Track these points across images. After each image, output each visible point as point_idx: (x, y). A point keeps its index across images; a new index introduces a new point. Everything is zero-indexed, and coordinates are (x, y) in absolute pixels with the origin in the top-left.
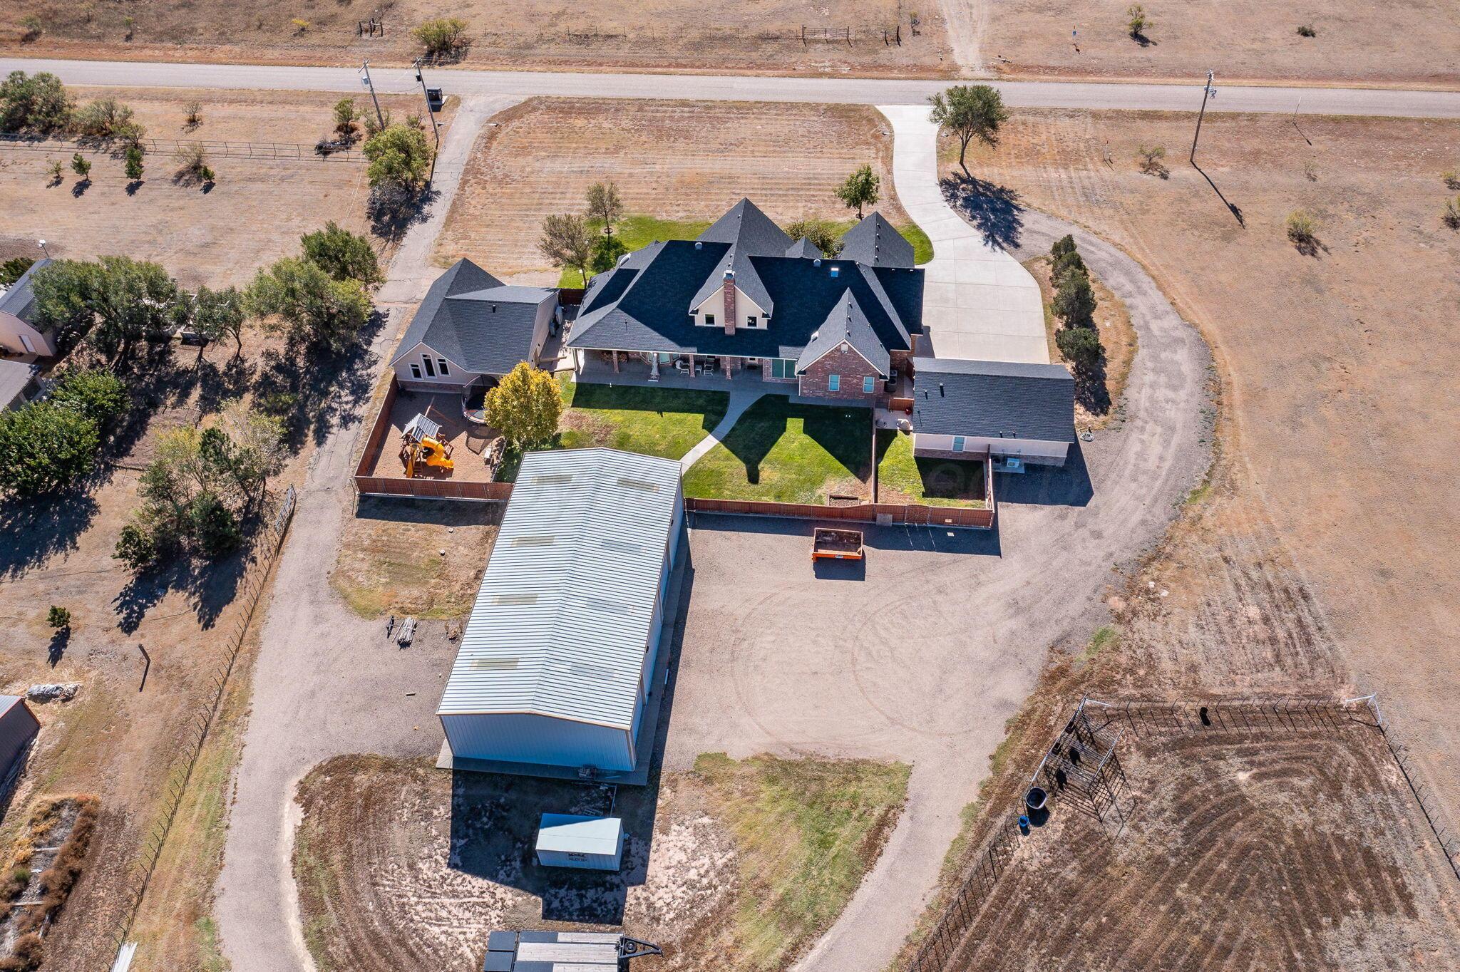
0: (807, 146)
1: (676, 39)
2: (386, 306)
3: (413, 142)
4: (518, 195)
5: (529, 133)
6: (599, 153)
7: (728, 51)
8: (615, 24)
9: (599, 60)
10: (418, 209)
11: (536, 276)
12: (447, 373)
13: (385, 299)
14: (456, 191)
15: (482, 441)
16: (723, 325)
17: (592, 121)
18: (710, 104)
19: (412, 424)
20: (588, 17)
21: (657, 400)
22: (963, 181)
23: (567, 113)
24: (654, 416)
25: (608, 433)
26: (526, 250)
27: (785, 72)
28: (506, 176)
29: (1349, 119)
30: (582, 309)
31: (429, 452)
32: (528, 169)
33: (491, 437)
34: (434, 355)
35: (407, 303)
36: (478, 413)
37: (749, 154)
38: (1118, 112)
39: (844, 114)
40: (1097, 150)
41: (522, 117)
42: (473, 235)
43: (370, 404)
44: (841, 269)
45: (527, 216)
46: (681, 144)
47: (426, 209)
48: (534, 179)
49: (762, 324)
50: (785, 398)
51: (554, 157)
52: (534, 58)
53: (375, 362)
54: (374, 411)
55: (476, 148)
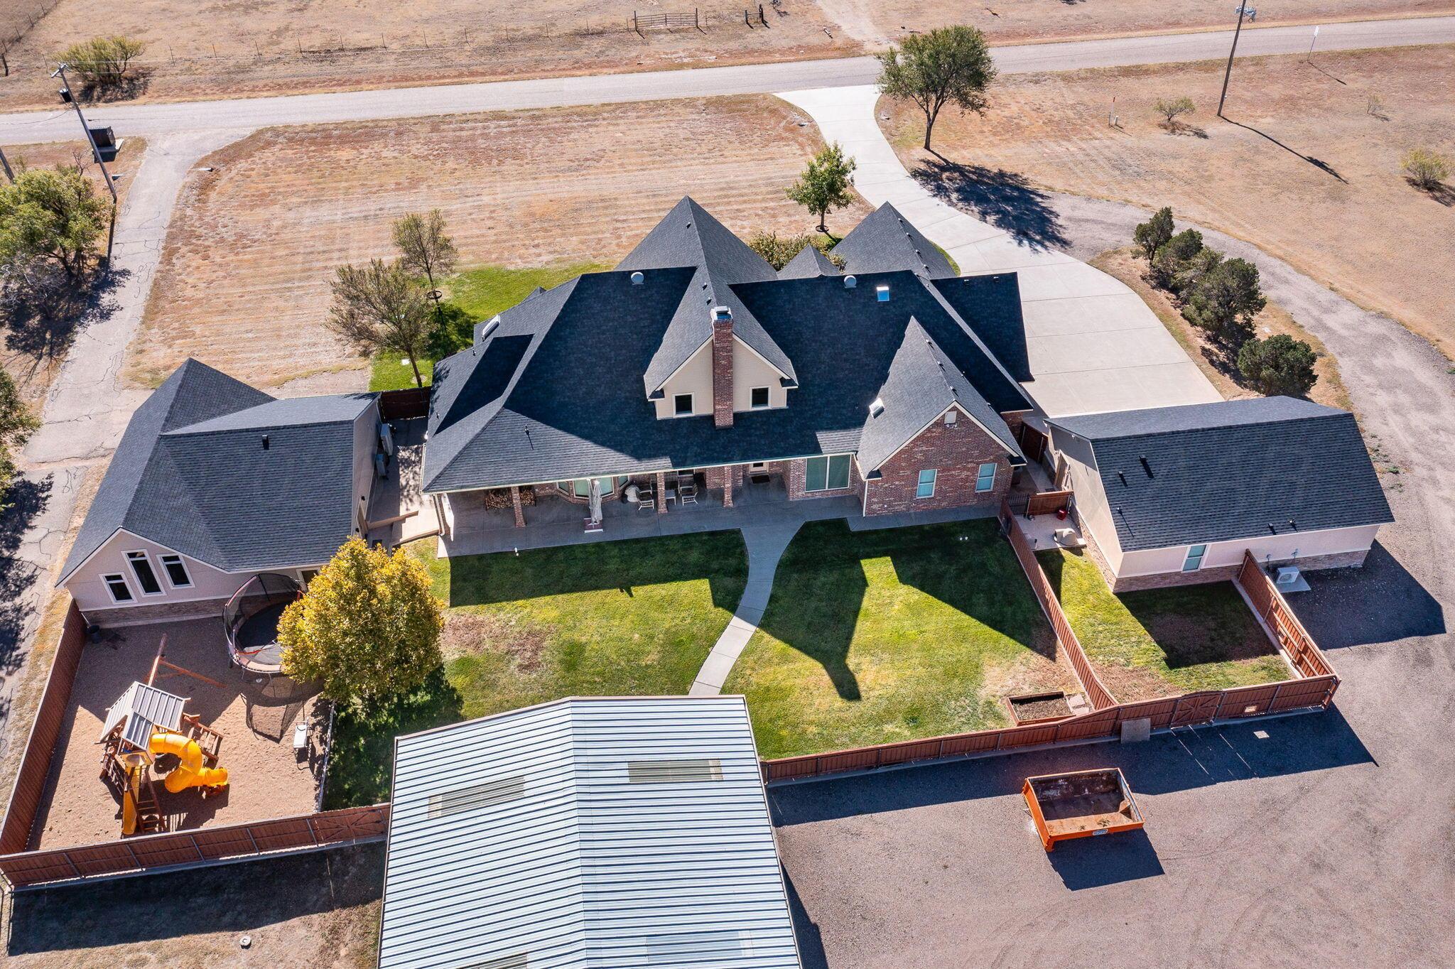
0: (698, 149)
1: (461, 44)
2: (46, 469)
3: (69, 195)
4: (267, 261)
5: (267, 175)
6: (386, 191)
7: (539, 53)
8: (366, 35)
9: (355, 77)
10: (93, 301)
11: (323, 380)
12: (185, 581)
13: (42, 458)
14: (157, 266)
15: (280, 711)
16: (708, 411)
17: (363, 150)
18: (537, 113)
19: (123, 708)
20: (324, 30)
21: (612, 566)
22: (943, 169)
23: (321, 144)
24: (615, 597)
25: (538, 648)
26: (299, 342)
27: (626, 68)
28: (241, 236)
29: (1370, 53)
30: (434, 422)
31: (168, 761)
32: (276, 223)
33: (298, 697)
34: (153, 551)
35: (87, 458)
36: (266, 651)
37: (617, 169)
38: (1092, 71)
39: (734, 107)
40: (1092, 116)
41: (251, 156)
42: (198, 330)
43: (23, 672)
44: (892, 287)
45: (289, 289)
46: (509, 166)
47: (106, 299)
48: (290, 236)
49: (778, 400)
50: (840, 525)
51: (316, 202)
52: (253, 83)
53: (30, 580)
54: (35, 684)
55: (183, 203)
